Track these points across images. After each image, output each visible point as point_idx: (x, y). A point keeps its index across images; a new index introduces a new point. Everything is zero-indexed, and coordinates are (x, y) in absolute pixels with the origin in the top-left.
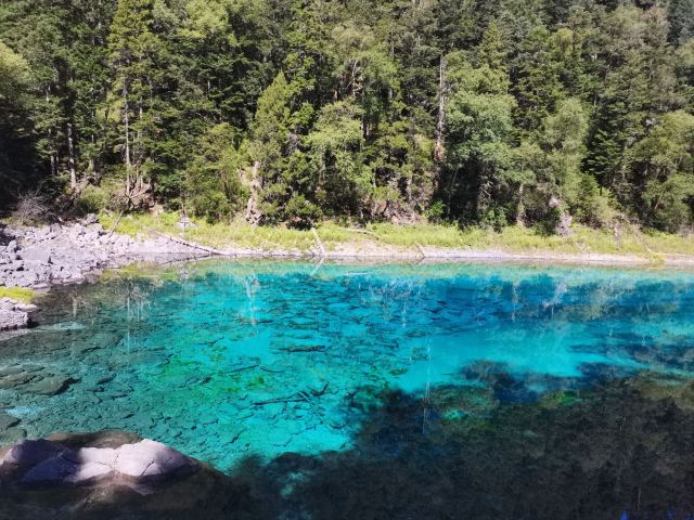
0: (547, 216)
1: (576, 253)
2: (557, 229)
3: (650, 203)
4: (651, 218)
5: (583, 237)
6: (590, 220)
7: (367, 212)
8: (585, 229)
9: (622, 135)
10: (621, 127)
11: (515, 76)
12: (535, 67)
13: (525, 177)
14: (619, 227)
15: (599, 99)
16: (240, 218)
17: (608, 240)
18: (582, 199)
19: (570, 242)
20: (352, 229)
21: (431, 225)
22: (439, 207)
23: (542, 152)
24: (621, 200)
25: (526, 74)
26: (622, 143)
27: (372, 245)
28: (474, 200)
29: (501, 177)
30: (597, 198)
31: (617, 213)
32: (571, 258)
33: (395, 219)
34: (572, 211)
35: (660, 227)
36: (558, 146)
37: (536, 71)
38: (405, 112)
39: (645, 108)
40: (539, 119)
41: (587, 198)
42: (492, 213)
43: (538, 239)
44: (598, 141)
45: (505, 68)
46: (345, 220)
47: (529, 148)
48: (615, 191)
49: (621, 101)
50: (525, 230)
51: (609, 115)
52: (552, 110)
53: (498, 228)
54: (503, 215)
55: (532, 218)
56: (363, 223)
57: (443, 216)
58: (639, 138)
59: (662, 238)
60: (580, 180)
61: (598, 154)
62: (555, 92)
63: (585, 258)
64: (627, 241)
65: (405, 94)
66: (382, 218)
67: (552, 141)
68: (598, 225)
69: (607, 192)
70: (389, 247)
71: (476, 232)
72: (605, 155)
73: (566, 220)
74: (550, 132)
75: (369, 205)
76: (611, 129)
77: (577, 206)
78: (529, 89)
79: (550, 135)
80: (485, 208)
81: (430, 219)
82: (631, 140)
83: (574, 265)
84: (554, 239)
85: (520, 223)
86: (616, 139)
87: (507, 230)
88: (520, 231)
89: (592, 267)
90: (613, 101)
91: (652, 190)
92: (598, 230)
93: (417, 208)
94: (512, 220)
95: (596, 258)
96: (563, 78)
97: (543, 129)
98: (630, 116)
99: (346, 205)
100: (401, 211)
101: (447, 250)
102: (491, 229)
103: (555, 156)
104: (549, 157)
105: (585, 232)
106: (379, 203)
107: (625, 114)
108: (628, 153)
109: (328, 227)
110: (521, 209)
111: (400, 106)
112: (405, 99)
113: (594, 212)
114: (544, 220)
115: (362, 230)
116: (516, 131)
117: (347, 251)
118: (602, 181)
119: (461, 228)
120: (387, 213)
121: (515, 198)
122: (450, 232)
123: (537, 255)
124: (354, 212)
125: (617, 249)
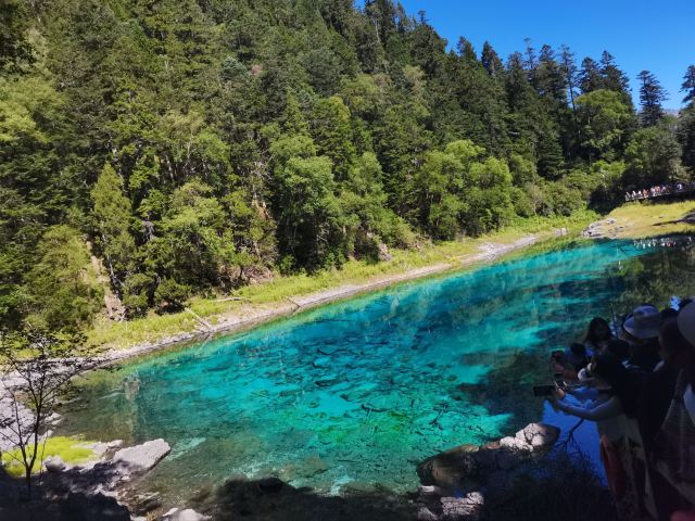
0: (368, 249)
1: (402, 271)
2: (381, 257)
3: (433, 222)
4: (439, 234)
5: (401, 258)
6: (400, 244)
7: (227, 281)
8: (399, 252)
9: (401, 174)
10: (399, 168)
12: (331, 130)
14: (420, 245)
17: (418, 256)
19: (394, 265)
21: (286, 278)
22: (288, 260)
23: (359, 197)
24: (413, 223)
25: (325, 137)
26: (404, 180)
27: (247, 308)
28: (313, 246)
30: (399, 226)
31: (414, 234)
32: (402, 277)
33: (253, 281)
34: (385, 240)
35: (444, 238)
37: (333, 133)
38: (239, 184)
39: (411, 151)
42: (332, 255)
43: (370, 269)
46: (210, 292)
48: (408, 217)
49: (393, 148)
50: (357, 263)
53: (339, 266)
54: (340, 255)
55: (359, 252)
56: (227, 291)
57: (293, 268)
58: (412, 174)
59: (449, 246)
63: (410, 274)
64: (431, 254)
65: (234, 167)
66: (240, 283)
67: (363, 187)
68: (405, 246)
71: (325, 274)
73: (383, 248)
74: (359, 180)
75: (226, 273)
77: (388, 235)
79: (360, 183)
80: (324, 252)
81: (282, 273)
82: (408, 177)
83: (405, 281)
84: (382, 265)
85: (352, 258)
86: (397, 178)
87: (345, 266)
88: (354, 266)
91: (435, 211)
92: (407, 251)
93: (269, 267)
95: (419, 272)
98: (402, 159)
99: (206, 276)
100: (260, 272)
102: (334, 269)
103: (368, 199)
105: (399, 254)
106: (235, 272)
107: (398, 158)
109: (197, 304)
110: (351, 246)
111: (234, 177)
112: (237, 172)
113: (400, 237)
114: (368, 252)
115: (229, 298)
117: (231, 320)
119: (309, 274)
120: (244, 277)
121: (343, 239)
122: (302, 280)
123: (377, 281)
124: (215, 284)
125: (428, 262)
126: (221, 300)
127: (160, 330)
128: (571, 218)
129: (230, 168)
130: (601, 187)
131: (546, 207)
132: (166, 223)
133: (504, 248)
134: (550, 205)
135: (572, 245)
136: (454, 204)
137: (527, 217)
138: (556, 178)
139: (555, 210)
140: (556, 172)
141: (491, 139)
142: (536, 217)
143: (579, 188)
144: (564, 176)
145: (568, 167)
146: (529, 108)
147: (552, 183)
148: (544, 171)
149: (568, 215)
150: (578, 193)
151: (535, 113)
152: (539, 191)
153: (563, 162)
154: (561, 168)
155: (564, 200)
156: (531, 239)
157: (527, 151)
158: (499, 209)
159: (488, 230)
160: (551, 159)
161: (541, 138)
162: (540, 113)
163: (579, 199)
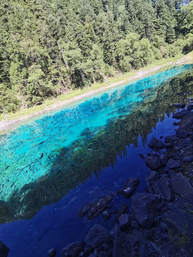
0: (101, 78)
1: (109, 85)
2: (104, 81)
3: (122, 66)
4: (123, 70)
5: (110, 80)
6: (110, 75)
7: (56, 94)
8: (110, 78)
9: (110, 50)
10: (109, 48)
11: (78, 41)
12: (83, 37)
13: (91, 70)
14: (117, 75)
15: (103, 42)
16: (22, 108)
17: (116, 79)
18: (107, 71)
19: (107, 83)
20: (54, 100)
21: (74, 91)
22: (74, 85)
23: (92, 62)
24: (116, 68)
25: (81, 41)
26: (111, 52)
27: (60, 102)
28: (81, 80)
29: (86, 72)
30: (110, 69)
31: (116, 71)
33: (64, 93)
34: (106, 75)
35: (126, 71)
36: (96, 59)
37: (83, 39)
38: (53, 62)
40: (89, 52)
41: (108, 70)
42: (87, 82)
43: (100, 85)
44: (106, 54)
45: (75, 40)
46: (51, 98)
47: (89, 62)
48: (114, 66)
49: (108, 41)
50: (96, 83)
51: (106, 46)
52: (91, 49)
53: (90, 86)
54: (90, 82)
55: (97, 80)
56: (56, 97)
57: (76, 87)
58: (115, 50)
59: (127, 74)
60: (104, 66)
61: (107, 58)
62: (91, 44)
63: (112, 86)
64: (120, 78)
66: (60, 93)
67: (94, 58)
68: (113, 76)
69: (112, 67)
70: (65, 101)
71: (85, 88)
72: (108, 57)
73: (105, 77)
74: (92, 55)
75: (56, 91)
76: (107, 50)
77: (106, 73)
78: (83, 45)
79: (93, 56)
80: (85, 81)
81: (73, 89)
82: (113, 51)
83: (110, 88)
84: (104, 83)
85: (95, 82)
86: (109, 52)
87: (92, 85)
88: (96, 85)
89: (114, 87)
90: (106, 42)
91: (121, 63)
93: (69, 88)
94: (92, 82)
95: (114, 85)
96: (91, 38)
97: (91, 55)
98: (110, 44)
99: (49, 94)
100: (66, 90)
101: (80, 96)
102: (88, 86)
103: (96, 61)
104: (95, 62)
106: (59, 91)
107: (109, 44)
108: (113, 54)
109: (47, 101)
110: (94, 78)
113: (110, 73)
115: (56, 99)
116: (85, 58)
117: (54, 106)
118: (110, 64)
119: (81, 89)
120: (61, 92)
121: (91, 76)
122: (79, 91)
123: (101, 89)
124: (53, 95)
125: (118, 81)
128: (175, 58)
130: (187, 44)
131: (166, 54)
132: (30, 79)
133: (146, 72)
134: (167, 54)
136: (128, 59)
137: (159, 59)
138: (171, 43)
139: (169, 56)
140: (172, 41)
142: (163, 59)
143: (179, 46)
144: (175, 42)
145: (177, 38)
146: (164, 15)
147: (170, 45)
148: (167, 41)
149: (173, 56)
150: (178, 48)
151: (166, 17)
152: (165, 48)
153: (175, 36)
154: (174, 39)
155: (173, 51)
156: (158, 67)
157: (162, 34)
159: (142, 66)
160: (170, 36)
161: (168, 27)
162: (168, 17)
163: (179, 50)
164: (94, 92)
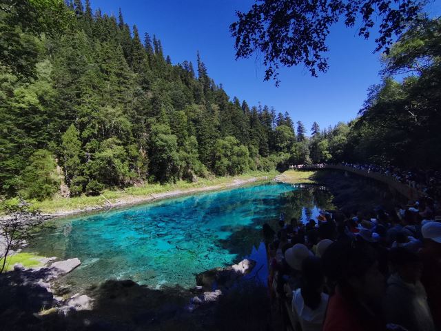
1: (201, 187)
2: (193, 180)
3: (217, 168)
4: (218, 173)
6: (202, 176)
7: (123, 183)
8: (201, 179)
14: (210, 177)
17: (209, 181)
19: (199, 184)
20: (118, 192)
21: (150, 185)
22: (152, 177)
24: (208, 167)
27: (130, 197)
28: (165, 173)
30: (202, 168)
31: (208, 172)
32: (201, 189)
33: (135, 185)
34: (196, 173)
35: (220, 175)
36: (191, 152)
37: (179, 126)
38: (135, 141)
39: (211, 138)
42: (172, 177)
43: (188, 185)
46: (114, 188)
50: (184, 182)
53: (175, 182)
54: (176, 177)
55: (184, 177)
56: (122, 188)
57: (154, 181)
59: (223, 178)
63: (205, 189)
64: (214, 181)
65: (134, 134)
66: (129, 185)
67: (189, 150)
68: (204, 177)
69: (204, 165)
70: (139, 196)
71: (168, 185)
73: (195, 176)
75: (123, 180)
77: (197, 171)
79: (188, 148)
80: (169, 175)
81: (149, 183)
83: (203, 191)
84: (193, 183)
85: (181, 179)
86: (204, 148)
87: (178, 182)
88: (181, 183)
91: (218, 164)
92: (204, 179)
93: (143, 179)
94: (179, 179)
95: (209, 188)
99: (112, 180)
100: (139, 181)
102: (173, 184)
103: (191, 155)
104: (189, 155)
105: (201, 180)
106: (127, 180)
107: (205, 140)
109: (107, 193)
110: (181, 174)
111: (132, 138)
112: (134, 136)
113: (202, 173)
114: (188, 178)
115: (123, 192)
117: (122, 202)
118: (203, 162)
119: (161, 184)
120: (131, 182)
122: (158, 186)
124: (117, 184)
125: (213, 184)
126: (119, 192)
127: (87, 203)
128: (270, 173)
129: (131, 134)
130: (281, 162)
131: (261, 167)
132: (97, 154)
133: (243, 182)
135: (269, 183)
136: (226, 161)
137: (253, 170)
138: (265, 156)
139: (264, 169)
140: (266, 154)
141: (243, 138)
142: (258, 171)
143: (274, 161)
144: (268, 156)
145: (270, 153)
146: (258, 128)
147: (264, 158)
148: (262, 153)
149: (268, 171)
150: (273, 163)
151: (260, 130)
152: (259, 160)
153: (268, 151)
154: (268, 153)
155: (268, 166)
156: (254, 179)
157: (256, 144)
158: (243, 166)
159: (238, 173)
160: (264, 149)
161: (261, 140)
162: (262, 130)
163: (273, 166)
164: (182, 192)
